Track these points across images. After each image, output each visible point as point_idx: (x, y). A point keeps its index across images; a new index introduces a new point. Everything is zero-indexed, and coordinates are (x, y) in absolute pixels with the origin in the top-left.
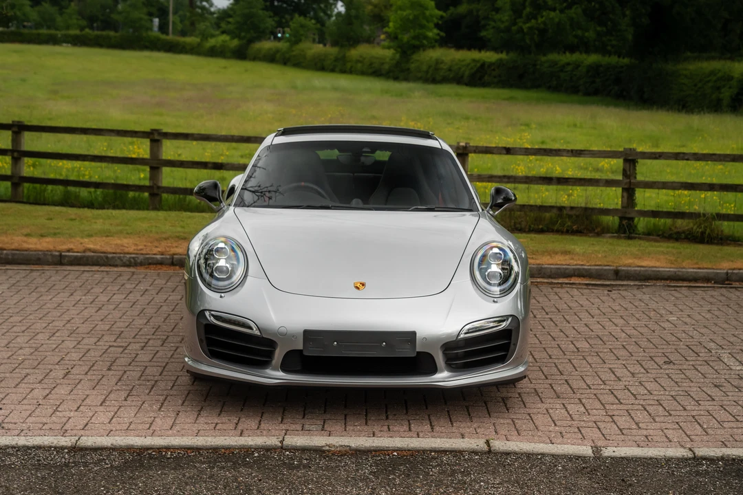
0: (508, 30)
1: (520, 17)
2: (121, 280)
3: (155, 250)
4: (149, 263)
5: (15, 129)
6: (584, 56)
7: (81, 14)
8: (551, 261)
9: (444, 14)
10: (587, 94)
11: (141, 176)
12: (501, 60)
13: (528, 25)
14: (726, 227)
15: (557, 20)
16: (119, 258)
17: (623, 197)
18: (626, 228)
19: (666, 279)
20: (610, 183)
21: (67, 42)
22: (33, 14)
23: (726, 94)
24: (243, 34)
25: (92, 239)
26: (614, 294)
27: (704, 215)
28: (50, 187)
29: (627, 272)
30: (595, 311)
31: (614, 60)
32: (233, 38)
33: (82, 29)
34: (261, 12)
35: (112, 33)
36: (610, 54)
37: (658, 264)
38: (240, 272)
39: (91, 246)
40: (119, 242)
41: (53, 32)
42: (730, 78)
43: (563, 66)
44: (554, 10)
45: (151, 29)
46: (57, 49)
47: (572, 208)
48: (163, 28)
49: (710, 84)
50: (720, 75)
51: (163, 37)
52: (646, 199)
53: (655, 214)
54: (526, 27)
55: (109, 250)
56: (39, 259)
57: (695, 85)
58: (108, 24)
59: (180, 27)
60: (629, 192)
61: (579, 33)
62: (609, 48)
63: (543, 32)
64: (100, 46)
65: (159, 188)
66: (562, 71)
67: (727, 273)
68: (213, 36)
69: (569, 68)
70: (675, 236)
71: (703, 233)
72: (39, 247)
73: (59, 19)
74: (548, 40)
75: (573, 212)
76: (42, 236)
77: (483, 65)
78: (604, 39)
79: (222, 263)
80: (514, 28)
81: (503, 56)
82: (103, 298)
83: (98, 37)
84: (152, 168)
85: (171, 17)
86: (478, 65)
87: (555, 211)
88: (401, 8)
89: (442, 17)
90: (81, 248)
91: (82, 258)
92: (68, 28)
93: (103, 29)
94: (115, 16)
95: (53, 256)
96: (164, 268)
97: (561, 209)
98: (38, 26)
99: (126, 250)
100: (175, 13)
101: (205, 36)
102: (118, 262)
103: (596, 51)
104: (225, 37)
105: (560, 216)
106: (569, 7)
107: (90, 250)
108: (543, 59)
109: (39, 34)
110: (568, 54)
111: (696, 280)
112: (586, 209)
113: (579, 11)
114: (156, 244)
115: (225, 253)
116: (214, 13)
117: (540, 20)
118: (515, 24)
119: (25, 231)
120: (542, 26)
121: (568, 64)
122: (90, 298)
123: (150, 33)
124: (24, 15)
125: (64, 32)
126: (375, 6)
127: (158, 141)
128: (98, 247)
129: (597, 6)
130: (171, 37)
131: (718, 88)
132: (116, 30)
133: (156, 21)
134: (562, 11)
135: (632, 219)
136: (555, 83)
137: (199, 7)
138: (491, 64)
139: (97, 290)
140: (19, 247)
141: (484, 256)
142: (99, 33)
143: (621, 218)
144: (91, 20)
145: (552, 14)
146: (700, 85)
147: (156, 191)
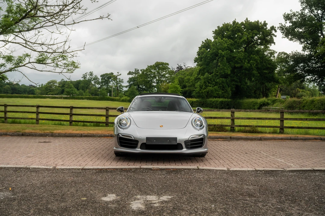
0: (199, 92)
1: (202, 89)
2: (98, 140)
3: (107, 133)
4: (105, 136)
5: (71, 108)
6: (219, 99)
7: (89, 92)
8: (213, 135)
9: (183, 90)
10: (220, 108)
11: (103, 119)
12: (197, 100)
13: (204, 91)
14: (259, 129)
15: (211, 89)
16: (97, 135)
17: (231, 122)
18: (232, 130)
19: (244, 139)
20: (228, 118)
21: (86, 99)
22: (77, 92)
23: (256, 107)
24: (131, 96)
25: (90, 131)
26: (230, 142)
27: (253, 126)
28: (80, 123)
29: (233, 137)
30: (225, 145)
31: (226, 100)
32: (128, 97)
33: (90, 96)
34: (135, 91)
35: (97, 97)
36: (225, 98)
37: (241, 135)
38: (129, 124)
39: (90, 132)
40: (97, 131)
41: (82, 96)
42: (257, 103)
43: (213, 102)
44: (211, 87)
45: (107, 95)
46: (83, 100)
47: (218, 125)
48: (110, 95)
49: (252, 105)
50: (254, 102)
51: (110, 97)
52: (237, 122)
53: (240, 126)
54: (203, 91)
55: (94, 133)
56: (76, 136)
57: (248, 105)
58: (96, 95)
59: (115, 95)
60: (233, 120)
61: (217, 92)
62: (225, 96)
63: (208, 92)
64: (94, 100)
65: (108, 122)
66: (213, 103)
67: (260, 137)
68: (123, 97)
69: (215, 102)
70: (246, 132)
71: (253, 131)
72: (76, 133)
73: (84, 94)
74: (209, 95)
75: (218, 126)
76: (77, 130)
77: (193, 102)
78: (224, 94)
79: (124, 122)
80: (200, 92)
81: (198, 99)
82: (92, 143)
83: (93, 97)
84: (106, 117)
85: (112, 93)
86: (191, 102)
87: (213, 126)
88: (171, 88)
89: (182, 91)
90: (87, 133)
91: (87, 135)
92: (86, 96)
93: (95, 96)
94: (98, 92)
95: (79, 135)
96: (109, 137)
97: (215, 125)
98: (79, 95)
99: (99, 133)
100: (113, 92)
101: (121, 97)
102: (97, 136)
103: (222, 97)
104: (126, 97)
105: (215, 127)
106: (214, 86)
107: (89, 133)
108: (208, 100)
109: (79, 97)
110: (214, 99)
111: (252, 139)
112: (221, 125)
113: (217, 87)
114: (107, 132)
115: (125, 120)
116: (123, 92)
117: (207, 89)
118: (200, 91)
119: (72, 129)
120: (208, 91)
121: (215, 101)
122: (89, 143)
123: (107, 96)
124: (75, 92)
125: (85, 97)
126: (165, 89)
127: (108, 110)
128: (91, 132)
129: (222, 86)
130: (112, 97)
131: (254, 106)
132: (98, 96)
133: (109, 94)
134: (213, 87)
135: (234, 128)
136: (211, 106)
137: (119, 90)
138: (195, 102)
139: (91, 141)
140: (71, 133)
141: (195, 120)
142: (94, 96)
143: (231, 127)
144: (92, 94)
145: (210, 88)
146: (249, 105)
147: (107, 123)
